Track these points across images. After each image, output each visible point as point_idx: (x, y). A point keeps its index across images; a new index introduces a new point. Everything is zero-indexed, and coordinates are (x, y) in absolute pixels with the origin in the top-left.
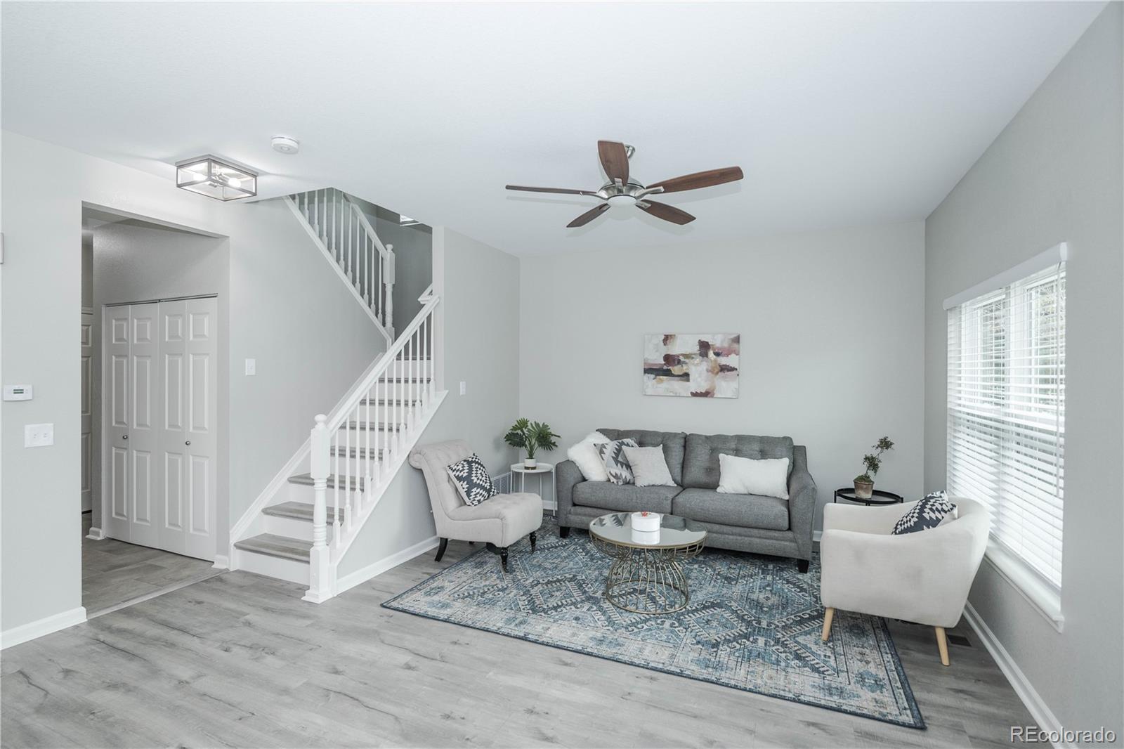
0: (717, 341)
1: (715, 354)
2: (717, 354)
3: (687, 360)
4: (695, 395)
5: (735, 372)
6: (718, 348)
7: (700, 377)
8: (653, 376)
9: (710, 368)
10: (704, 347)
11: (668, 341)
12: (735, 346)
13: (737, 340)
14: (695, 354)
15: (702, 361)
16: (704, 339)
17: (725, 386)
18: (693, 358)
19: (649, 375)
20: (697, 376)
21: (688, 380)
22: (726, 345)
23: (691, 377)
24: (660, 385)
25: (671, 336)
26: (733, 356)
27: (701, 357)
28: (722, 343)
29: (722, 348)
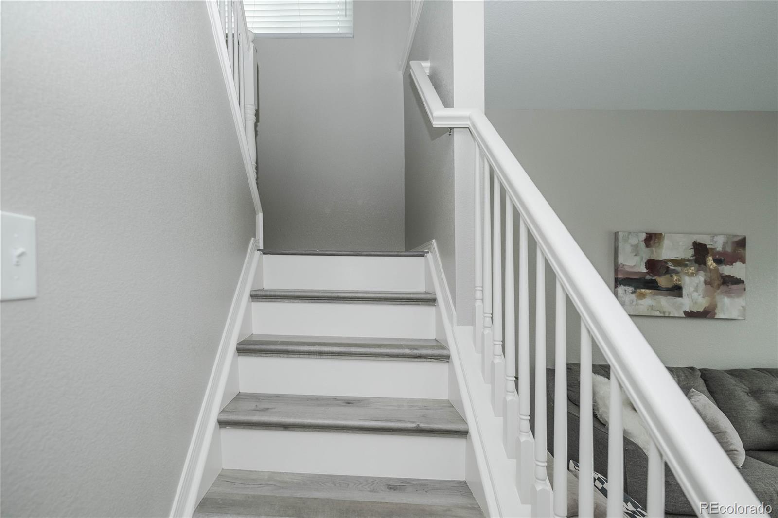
0: (718, 244)
1: (715, 261)
3: (679, 269)
4: (690, 315)
5: (741, 286)
6: (719, 253)
7: (696, 290)
8: (630, 289)
9: (709, 280)
10: (701, 251)
11: (652, 242)
12: (741, 251)
13: (742, 243)
14: (689, 260)
15: (698, 270)
16: (700, 240)
17: (727, 304)
18: (686, 266)
19: (626, 288)
20: (692, 289)
21: (680, 295)
22: (729, 249)
23: (684, 292)
24: (641, 302)
25: (655, 234)
26: (738, 264)
27: (697, 265)
28: (724, 247)
29: (724, 253)
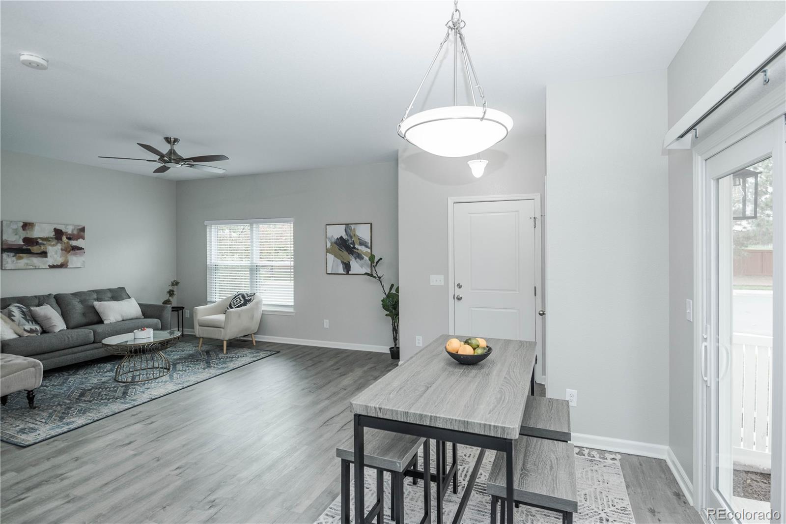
0: (69, 230)
1: (67, 238)
2: (69, 239)
3: (45, 242)
4: (52, 267)
5: (82, 251)
6: (70, 235)
7: (56, 253)
9: (64, 248)
10: (59, 234)
11: (27, 228)
12: (82, 233)
13: (83, 230)
14: (51, 238)
15: (57, 243)
16: (59, 227)
17: (75, 260)
18: (50, 241)
20: (53, 253)
21: (46, 257)
22: (75, 232)
23: (48, 255)
24: (20, 261)
25: (29, 223)
26: (81, 240)
27: (56, 241)
28: (72, 231)
29: (73, 235)
